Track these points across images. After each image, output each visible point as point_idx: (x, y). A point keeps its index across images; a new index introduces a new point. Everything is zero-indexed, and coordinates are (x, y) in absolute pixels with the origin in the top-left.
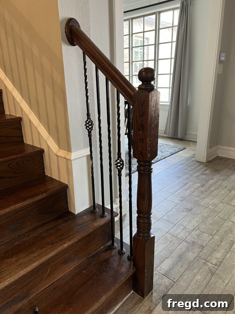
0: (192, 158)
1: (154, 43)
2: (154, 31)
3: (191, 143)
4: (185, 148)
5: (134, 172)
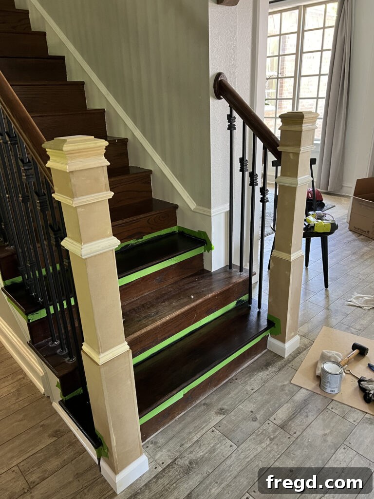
0: (342, 219)
1: (295, 52)
2: (296, 34)
3: (343, 199)
4: (334, 206)
5: (268, 235)
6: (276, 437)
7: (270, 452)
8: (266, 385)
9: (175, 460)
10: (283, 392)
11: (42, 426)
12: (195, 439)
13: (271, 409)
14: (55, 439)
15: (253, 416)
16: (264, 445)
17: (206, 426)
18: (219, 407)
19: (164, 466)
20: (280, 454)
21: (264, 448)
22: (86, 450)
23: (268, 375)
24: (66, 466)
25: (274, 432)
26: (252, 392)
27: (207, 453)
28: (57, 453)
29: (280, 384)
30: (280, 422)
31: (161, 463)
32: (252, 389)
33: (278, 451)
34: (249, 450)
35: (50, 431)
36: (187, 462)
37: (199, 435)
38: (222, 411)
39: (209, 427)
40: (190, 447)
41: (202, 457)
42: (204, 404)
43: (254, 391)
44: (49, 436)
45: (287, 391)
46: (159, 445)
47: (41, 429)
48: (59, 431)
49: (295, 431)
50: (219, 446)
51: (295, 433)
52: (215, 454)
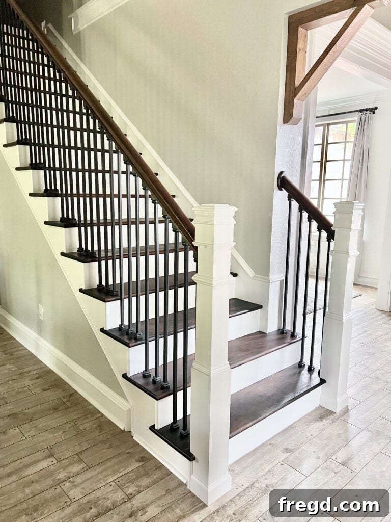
2: (321, 146)
4: (361, 295)
6: (340, 471)
7: (336, 481)
8: (323, 432)
9: (253, 483)
10: (339, 439)
11: (128, 453)
12: (268, 469)
13: (331, 451)
14: (142, 463)
15: (316, 455)
16: (330, 477)
17: (275, 460)
18: (284, 447)
19: (244, 487)
20: (346, 484)
21: (330, 479)
22: (172, 473)
23: (324, 425)
24: (157, 484)
25: (337, 467)
26: (312, 437)
27: (280, 480)
28: (147, 474)
29: (336, 433)
30: (341, 460)
31: (241, 485)
32: (312, 435)
33: (343, 481)
34: (317, 479)
35: (137, 457)
36: (264, 486)
37: (270, 467)
38: (287, 450)
39: (278, 461)
40: (264, 475)
41: (277, 483)
42: (270, 444)
43: (313, 436)
44: (137, 461)
45: (343, 438)
46: (237, 472)
47: (128, 455)
48: (144, 457)
49: (355, 468)
50: (290, 475)
51: (356, 469)
52: (288, 481)
